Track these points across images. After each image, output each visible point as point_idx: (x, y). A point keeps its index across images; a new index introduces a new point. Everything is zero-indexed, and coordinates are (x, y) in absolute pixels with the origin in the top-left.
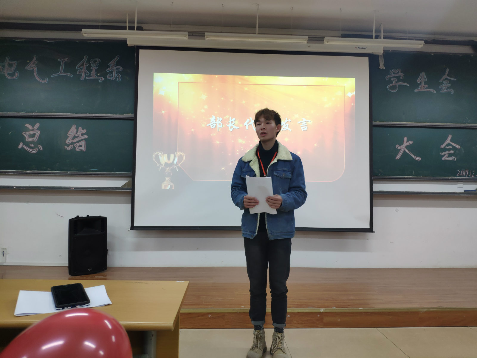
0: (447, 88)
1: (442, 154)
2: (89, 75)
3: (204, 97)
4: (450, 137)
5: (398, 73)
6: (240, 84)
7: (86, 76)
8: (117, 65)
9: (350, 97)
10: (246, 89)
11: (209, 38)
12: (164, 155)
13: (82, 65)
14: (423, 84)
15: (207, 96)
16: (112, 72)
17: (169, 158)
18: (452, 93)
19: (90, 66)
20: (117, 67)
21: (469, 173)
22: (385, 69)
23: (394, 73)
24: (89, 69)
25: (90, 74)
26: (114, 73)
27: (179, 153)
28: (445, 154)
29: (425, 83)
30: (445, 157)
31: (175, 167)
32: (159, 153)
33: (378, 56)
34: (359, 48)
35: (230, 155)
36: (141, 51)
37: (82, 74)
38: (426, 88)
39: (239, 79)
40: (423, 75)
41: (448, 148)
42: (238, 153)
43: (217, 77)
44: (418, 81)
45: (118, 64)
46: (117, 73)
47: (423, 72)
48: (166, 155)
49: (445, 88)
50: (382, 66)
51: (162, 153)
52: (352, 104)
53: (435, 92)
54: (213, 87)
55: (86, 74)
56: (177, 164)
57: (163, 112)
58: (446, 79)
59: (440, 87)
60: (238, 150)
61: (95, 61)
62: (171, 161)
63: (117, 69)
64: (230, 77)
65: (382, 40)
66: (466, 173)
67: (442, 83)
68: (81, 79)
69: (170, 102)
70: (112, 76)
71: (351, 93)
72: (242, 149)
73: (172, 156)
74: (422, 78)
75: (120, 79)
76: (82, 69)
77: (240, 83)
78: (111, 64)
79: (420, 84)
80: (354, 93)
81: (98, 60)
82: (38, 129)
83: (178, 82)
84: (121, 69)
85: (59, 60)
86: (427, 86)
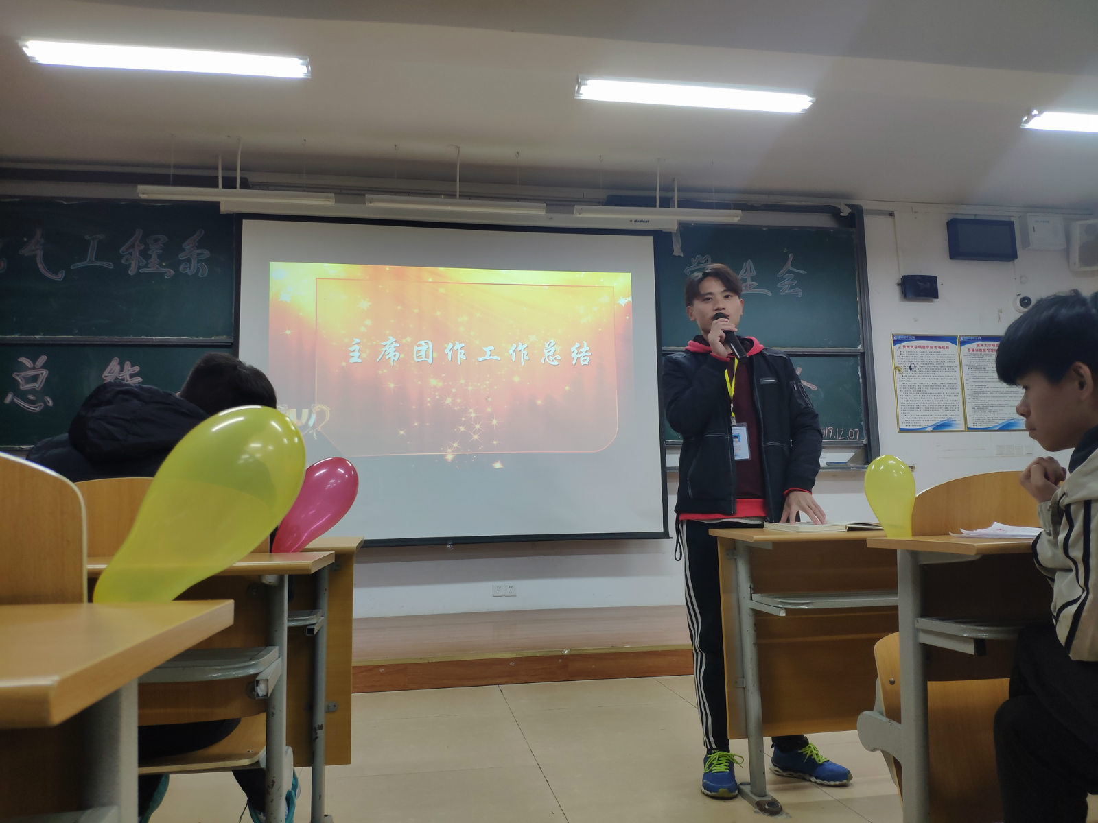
0: (791, 288)
2: (146, 266)
3: (365, 304)
6: (430, 282)
7: (140, 267)
8: (199, 247)
9: (623, 306)
10: (442, 290)
11: (372, 205)
12: (290, 410)
13: (132, 246)
14: (749, 280)
15: (370, 304)
16: (189, 260)
17: (299, 416)
18: (800, 294)
19: (147, 248)
20: (199, 251)
21: (834, 432)
22: (682, 255)
23: (699, 263)
24: (145, 254)
25: (147, 263)
26: (194, 262)
27: (318, 407)
29: (753, 279)
31: (310, 432)
33: (670, 233)
34: (636, 221)
35: (414, 407)
36: (246, 224)
37: (131, 264)
38: (754, 288)
39: (429, 274)
40: (749, 265)
42: (429, 405)
43: (388, 269)
45: (201, 244)
46: (199, 261)
47: (750, 260)
48: (295, 410)
49: (787, 286)
50: (677, 251)
51: (287, 408)
52: (627, 318)
53: (771, 294)
54: (381, 286)
55: (139, 262)
56: (314, 427)
57: (288, 332)
58: (789, 271)
59: (779, 286)
60: (429, 399)
61: (156, 240)
62: (304, 421)
63: (198, 254)
64: (412, 271)
65: (676, 209)
66: (829, 432)
67: (782, 279)
68: (130, 273)
69: (301, 314)
70: (190, 268)
71: (625, 300)
72: (437, 397)
73: (305, 412)
74: (748, 270)
75: (204, 272)
76: (131, 254)
77: (430, 280)
78: (187, 245)
80: (630, 299)
81: (163, 238)
82: (43, 367)
83: (317, 279)
84: (206, 254)
85: (87, 237)
86: (755, 284)
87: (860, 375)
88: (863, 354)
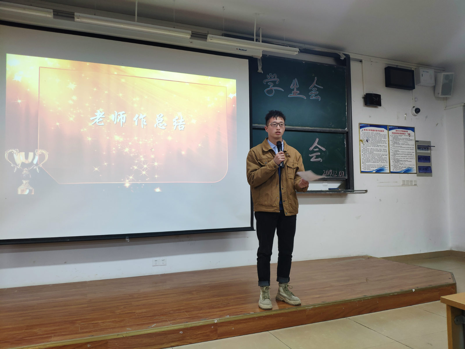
0: (316, 95)
1: (311, 156)
3: (72, 86)
4: (317, 140)
5: (274, 77)
6: (116, 75)
9: (232, 98)
10: (123, 80)
11: (79, 20)
12: (21, 153)
14: (295, 90)
15: (76, 86)
17: (27, 157)
18: (320, 100)
21: (332, 173)
22: (263, 73)
23: (271, 78)
27: (39, 151)
28: (313, 156)
29: (297, 89)
30: (313, 158)
31: (35, 168)
32: (14, 151)
33: (257, 59)
34: (239, 49)
35: (104, 153)
38: (298, 94)
39: (115, 69)
40: (296, 81)
41: (315, 150)
42: (114, 152)
43: (88, 64)
44: (292, 87)
47: (296, 79)
48: (24, 153)
49: (314, 95)
50: (260, 70)
51: (18, 151)
52: (234, 106)
53: (306, 98)
54: (83, 75)
56: (37, 164)
57: (19, 101)
58: (315, 87)
59: (309, 94)
60: (114, 149)
62: (30, 160)
64: (104, 67)
65: (261, 43)
66: (330, 173)
67: (311, 90)
69: (28, 90)
71: (233, 95)
72: (119, 148)
73: (31, 154)
74: (295, 84)
77: (116, 73)
79: (293, 90)
80: (235, 95)
83: (40, 67)
86: (298, 92)
87: (345, 143)
88: (348, 132)
